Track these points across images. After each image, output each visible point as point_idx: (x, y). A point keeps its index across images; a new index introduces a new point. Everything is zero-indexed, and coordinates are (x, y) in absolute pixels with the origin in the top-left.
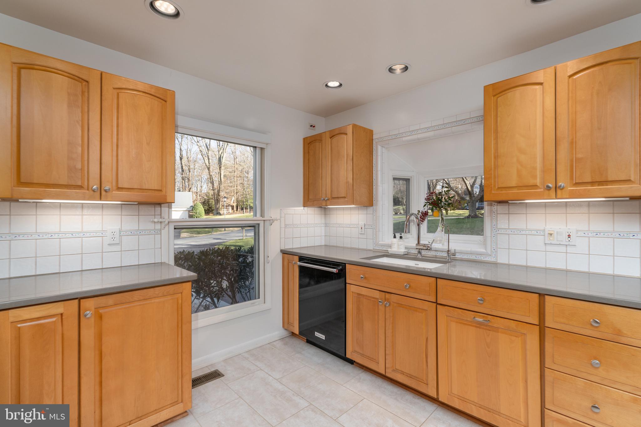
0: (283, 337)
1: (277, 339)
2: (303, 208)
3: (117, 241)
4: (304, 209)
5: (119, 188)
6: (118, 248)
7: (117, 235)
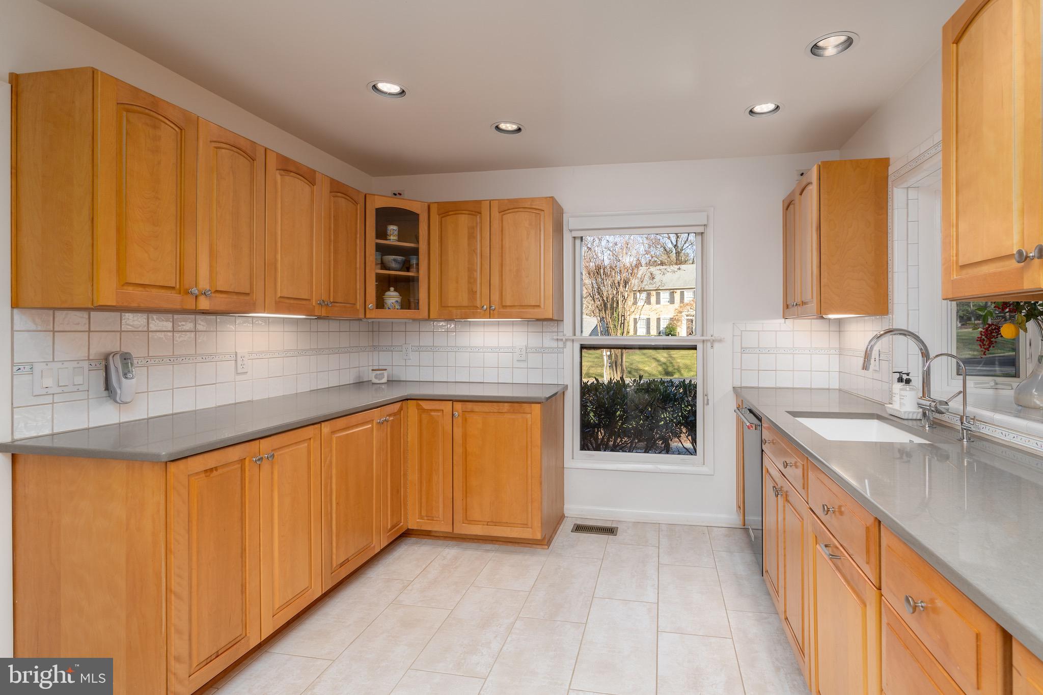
0: (734, 527)
1: (724, 526)
2: (784, 320)
3: (523, 358)
4: (785, 322)
5: (503, 306)
6: (524, 365)
7: (524, 352)
